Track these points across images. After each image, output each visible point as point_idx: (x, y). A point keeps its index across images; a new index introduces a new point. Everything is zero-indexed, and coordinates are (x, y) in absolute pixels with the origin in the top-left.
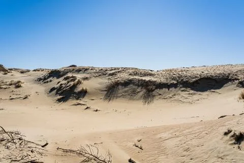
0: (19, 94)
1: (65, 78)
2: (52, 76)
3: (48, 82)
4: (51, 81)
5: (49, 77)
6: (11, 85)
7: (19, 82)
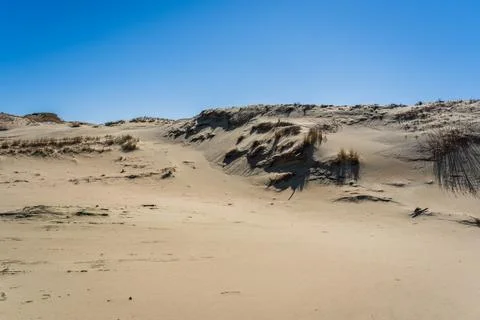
0: (142, 167)
1: (254, 129)
2: (207, 125)
3: (202, 138)
4: (211, 136)
5: (200, 127)
6: (111, 143)
7: (128, 138)
